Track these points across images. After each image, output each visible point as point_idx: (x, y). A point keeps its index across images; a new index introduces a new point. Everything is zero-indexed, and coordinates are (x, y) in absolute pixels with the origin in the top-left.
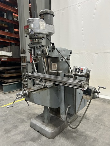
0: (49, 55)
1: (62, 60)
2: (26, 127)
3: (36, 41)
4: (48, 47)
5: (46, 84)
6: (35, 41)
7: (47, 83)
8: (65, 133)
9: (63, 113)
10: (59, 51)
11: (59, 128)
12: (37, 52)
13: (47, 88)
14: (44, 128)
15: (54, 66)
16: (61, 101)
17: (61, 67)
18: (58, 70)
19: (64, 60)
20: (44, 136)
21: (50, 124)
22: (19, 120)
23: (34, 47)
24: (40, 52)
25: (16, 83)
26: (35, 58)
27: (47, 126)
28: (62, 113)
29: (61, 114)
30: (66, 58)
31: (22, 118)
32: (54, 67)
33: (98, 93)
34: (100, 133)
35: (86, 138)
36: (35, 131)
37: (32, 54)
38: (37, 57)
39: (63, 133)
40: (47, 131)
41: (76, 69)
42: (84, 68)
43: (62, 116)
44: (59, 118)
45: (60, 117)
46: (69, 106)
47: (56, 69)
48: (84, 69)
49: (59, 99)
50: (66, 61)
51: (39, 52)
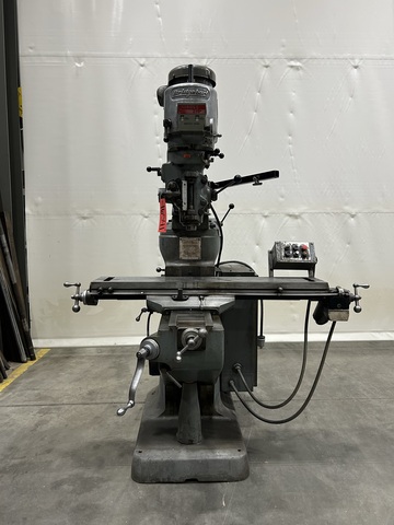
1: (212, 227)
5: (208, 302)
15: (189, 248)
17: (211, 249)
18: (204, 258)
20: (218, 484)
27: (212, 449)
28: (217, 398)
29: (215, 403)
31: (65, 477)
33: (356, 300)
36: (174, 485)
40: (230, 458)
41: (287, 249)
43: (217, 407)
44: (211, 419)
45: (213, 413)
46: (238, 367)
47: (199, 255)
48: (308, 246)
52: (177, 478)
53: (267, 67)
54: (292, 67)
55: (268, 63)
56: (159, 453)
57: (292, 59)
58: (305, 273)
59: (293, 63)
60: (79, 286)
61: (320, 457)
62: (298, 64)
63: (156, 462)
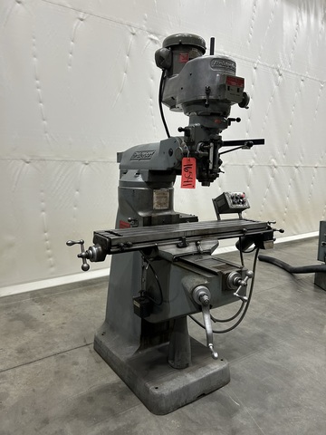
36: (191, 404)
47: (168, 205)
52: (192, 399)
53: (134, 34)
54: (152, 39)
55: (134, 31)
56: (172, 383)
57: (151, 33)
58: (236, 216)
59: (152, 36)
60: (82, 243)
61: (254, 349)
62: (156, 38)
63: (176, 392)
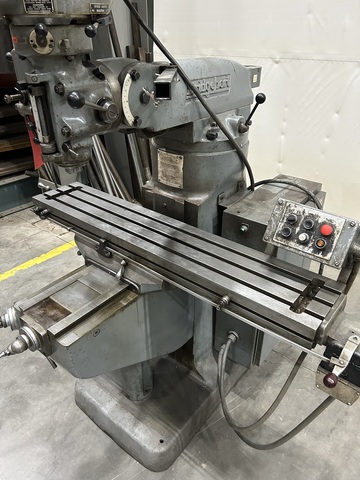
0: (143, 126)
1: (211, 137)
2: (58, 403)
3: (47, 50)
4: (134, 78)
5: (130, 271)
6: (43, 45)
7: (134, 270)
8: (212, 439)
9: (205, 355)
10: (195, 85)
11: (186, 424)
12: (66, 119)
13: (136, 292)
14: (127, 430)
15: (168, 169)
16: (200, 314)
17: (204, 173)
18: (189, 187)
19: (221, 137)
20: (129, 457)
21: (152, 408)
22: (32, 367)
23: (44, 85)
24: (81, 120)
25: (16, 179)
26: (57, 151)
27: (139, 418)
28: (202, 355)
29: (198, 360)
30: (233, 125)
32: (170, 171)
34: (346, 438)
35: (292, 468)
37: (38, 125)
38: (64, 148)
39: (201, 436)
40: (143, 444)
41: (292, 222)
42: (339, 224)
43: (199, 364)
44: (188, 373)
45: (191, 368)
46: (232, 337)
47: (178, 183)
48: (339, 227)
49: (191, 311)
50: (231, 144)
51: (76, 121)
